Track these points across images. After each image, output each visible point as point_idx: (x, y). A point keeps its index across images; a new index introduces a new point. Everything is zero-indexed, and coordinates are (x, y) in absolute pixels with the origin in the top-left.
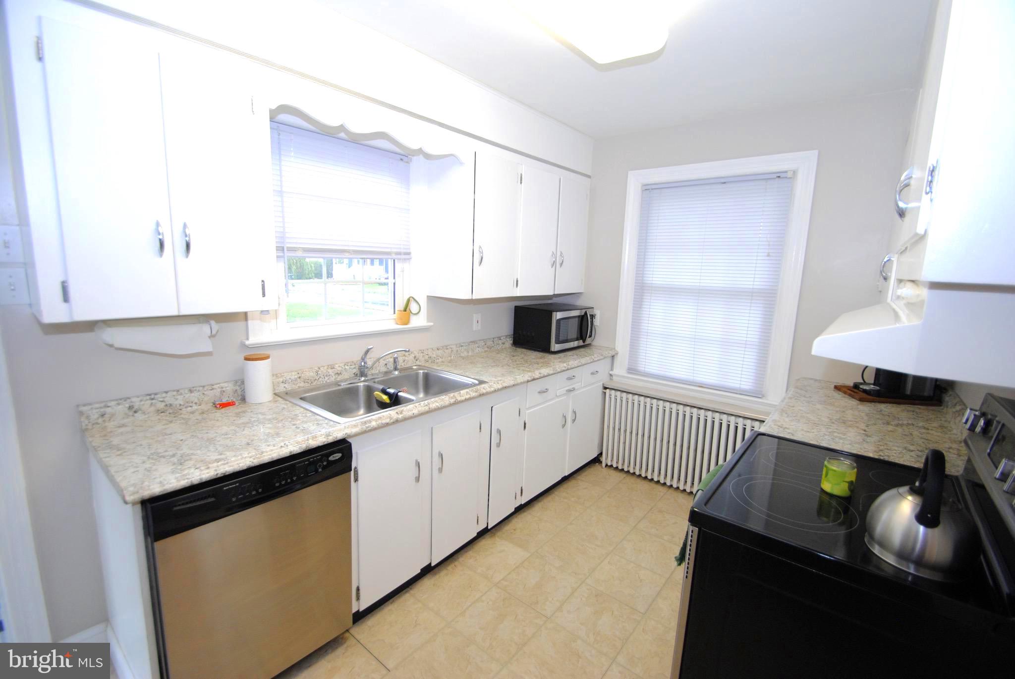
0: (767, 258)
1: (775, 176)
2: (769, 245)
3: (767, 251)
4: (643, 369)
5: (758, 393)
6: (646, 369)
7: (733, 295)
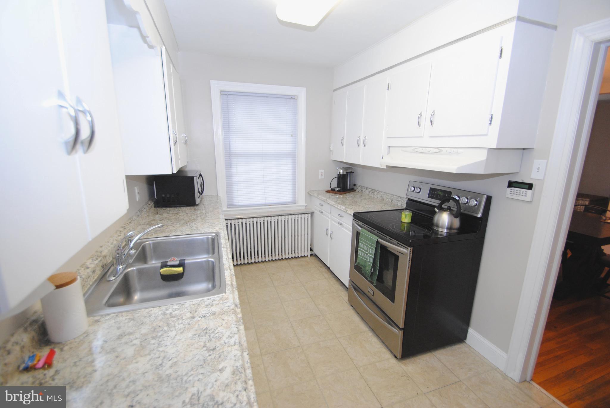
0: (292, 137)
1: (290, 97)
2: (292, 131)
3: (291, 134)
4: (237, 203)
5: (294, 202)
6: (239, 203)
7: (278, 156)
